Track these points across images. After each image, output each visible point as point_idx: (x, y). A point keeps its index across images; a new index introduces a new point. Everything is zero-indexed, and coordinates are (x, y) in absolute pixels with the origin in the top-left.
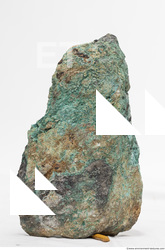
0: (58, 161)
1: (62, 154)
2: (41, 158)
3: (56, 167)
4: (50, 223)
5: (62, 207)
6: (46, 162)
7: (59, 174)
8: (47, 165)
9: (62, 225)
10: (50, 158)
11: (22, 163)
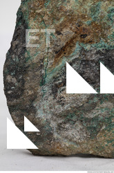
0: (86, 23)
1: (94, 10)
2: (54, 18)
3: (82, 35)
4: (70, 133)
5: (94, 105)
6: (63, 25)
7: (88, 47)
8: (65, 31)
9: (93, 136)
10: (71, 17)
11: (17, 28)
